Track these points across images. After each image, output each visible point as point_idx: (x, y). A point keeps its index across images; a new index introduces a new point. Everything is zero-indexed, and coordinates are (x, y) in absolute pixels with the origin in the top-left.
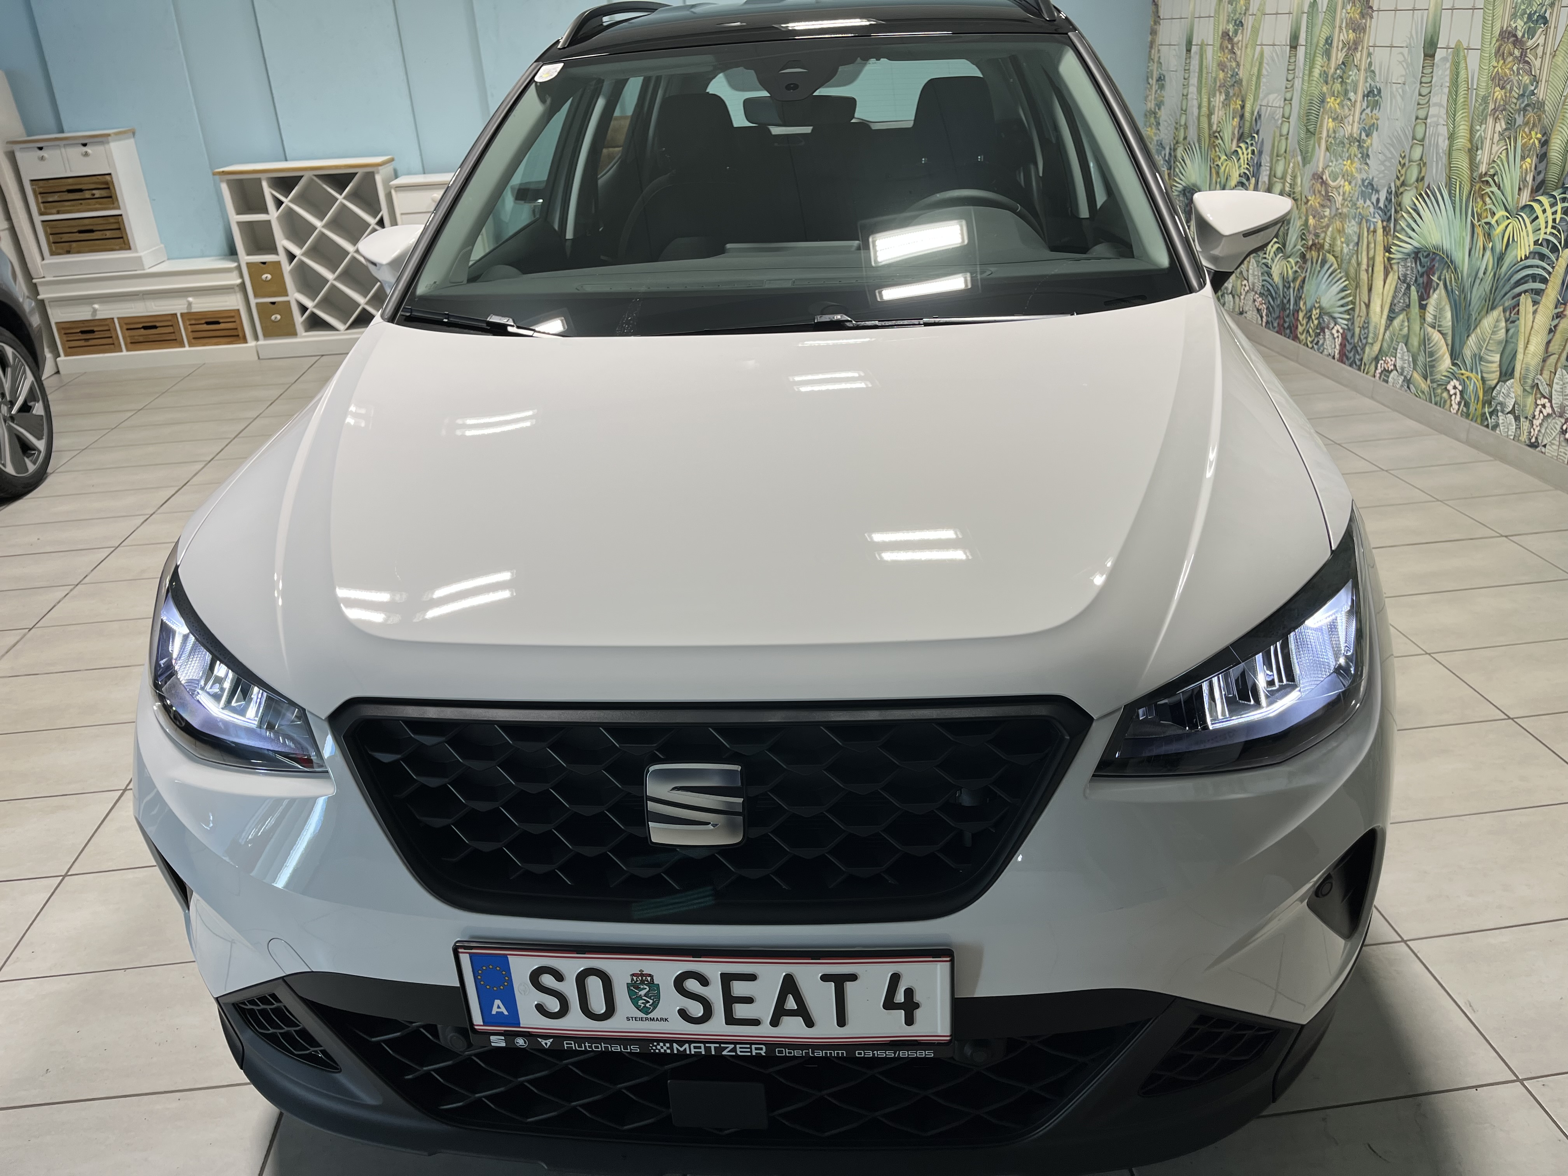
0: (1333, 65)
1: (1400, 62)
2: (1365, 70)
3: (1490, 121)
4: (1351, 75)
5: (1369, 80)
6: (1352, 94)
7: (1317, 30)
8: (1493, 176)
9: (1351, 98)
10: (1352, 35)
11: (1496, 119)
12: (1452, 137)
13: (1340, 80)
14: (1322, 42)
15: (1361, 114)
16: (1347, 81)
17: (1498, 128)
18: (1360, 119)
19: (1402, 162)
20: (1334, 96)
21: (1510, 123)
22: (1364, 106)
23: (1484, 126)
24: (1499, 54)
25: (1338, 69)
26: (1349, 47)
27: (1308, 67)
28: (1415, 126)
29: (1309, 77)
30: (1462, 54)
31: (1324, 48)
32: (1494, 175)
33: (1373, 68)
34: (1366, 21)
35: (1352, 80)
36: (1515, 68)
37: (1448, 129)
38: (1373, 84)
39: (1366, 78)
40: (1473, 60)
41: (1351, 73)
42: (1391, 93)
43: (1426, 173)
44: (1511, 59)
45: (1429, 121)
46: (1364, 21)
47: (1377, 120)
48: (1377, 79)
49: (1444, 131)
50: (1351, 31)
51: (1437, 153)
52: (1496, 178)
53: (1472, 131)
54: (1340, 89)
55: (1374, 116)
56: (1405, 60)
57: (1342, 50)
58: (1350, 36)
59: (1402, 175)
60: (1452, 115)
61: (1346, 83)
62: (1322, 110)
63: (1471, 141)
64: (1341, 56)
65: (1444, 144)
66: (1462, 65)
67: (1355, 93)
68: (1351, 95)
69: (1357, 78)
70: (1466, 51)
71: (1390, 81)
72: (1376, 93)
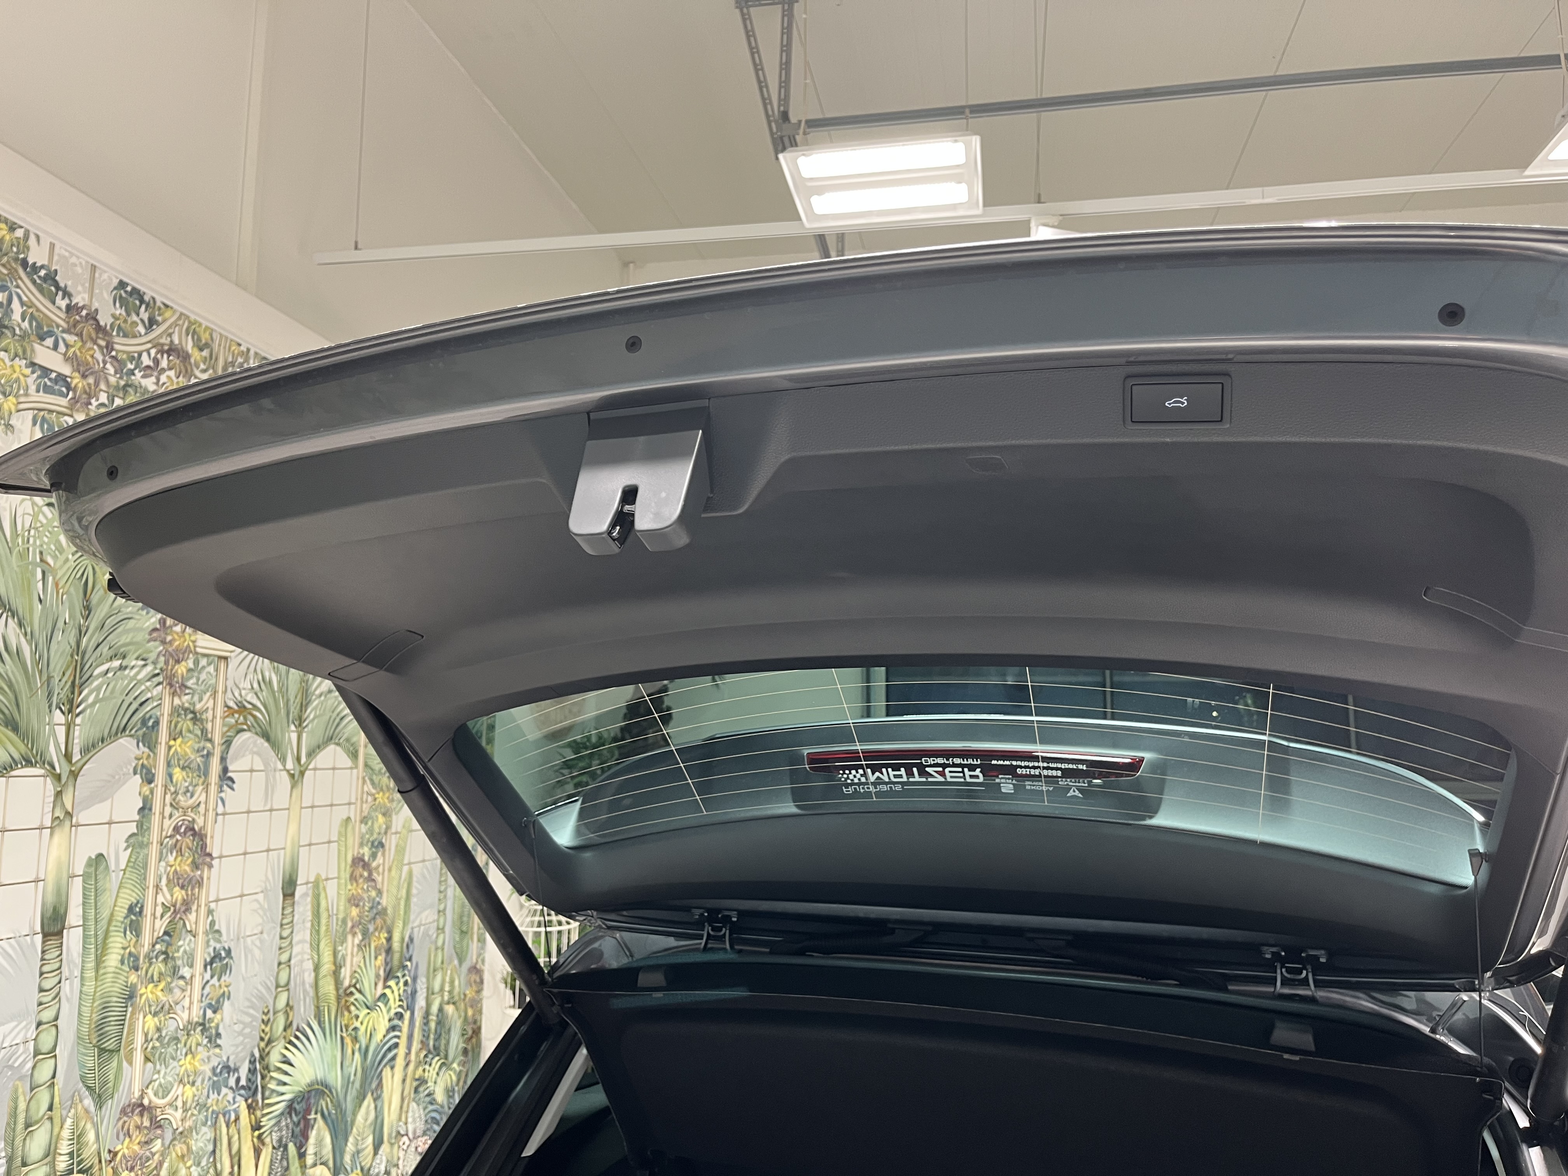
0: (147, 939)
1: (255, 911)
2: (206, 933)
3: (350, 937)
4: (181, 946)
5: (212, 943)
6: (187, 968)
7: (107, 899)
8: (355, 986)
9: (185, 975)
10: (179, 894)
11: (354, 934)
12: (317, 968)
13: (162, 957)
14: (121, 913)
15: (203, 988)
16: (176, 955)
17: (357, 941)
18: (202, 995)
19: (266, 1018)
20: (153, 982)
21: (365, 934)
22: (207, 976)
23: (345, 945)
24: (353, 878)
25: (157, 943)
26: (175, 911)
27: (93, 957)
28: (278, 973)
29: (97, 971)
30: (321, 886)
31: (128, 921)
32: (355, 984)
33: (216, 927)
34: (203, 871)
35: (185, 952)
36: (365, 887)
37: (314, 962)
38: (218, 946)
39: (208, 942)
40: (331, 889)
41: (181, 943)
42: (245, 948)
43: (293, 1016)
44: (361, 881)
45: (292, 962)
46: (199, 873)
47: (227, 986)
48: (224, 937)
49: (309, 965)
50: (177, 888)
51: (305, 991)
52: (358, 986)
53: (335, 953)
54: (163, 970)
55: (223, 984)
56: (262, 907)
57: (162, 916)
58: (175, 897)
59: (266, 1034)
60: (316, 946)
61: (173, 958)
62: (130, 1009)
63: (335, 963)
64: (161, 926)
65: (309, 977)
66: (322, 895)
67: (191, 966)
68: (186, 972)
69: (192, 945)
70: (325, 882)
71: (242, 935)
72: (223, 954)
